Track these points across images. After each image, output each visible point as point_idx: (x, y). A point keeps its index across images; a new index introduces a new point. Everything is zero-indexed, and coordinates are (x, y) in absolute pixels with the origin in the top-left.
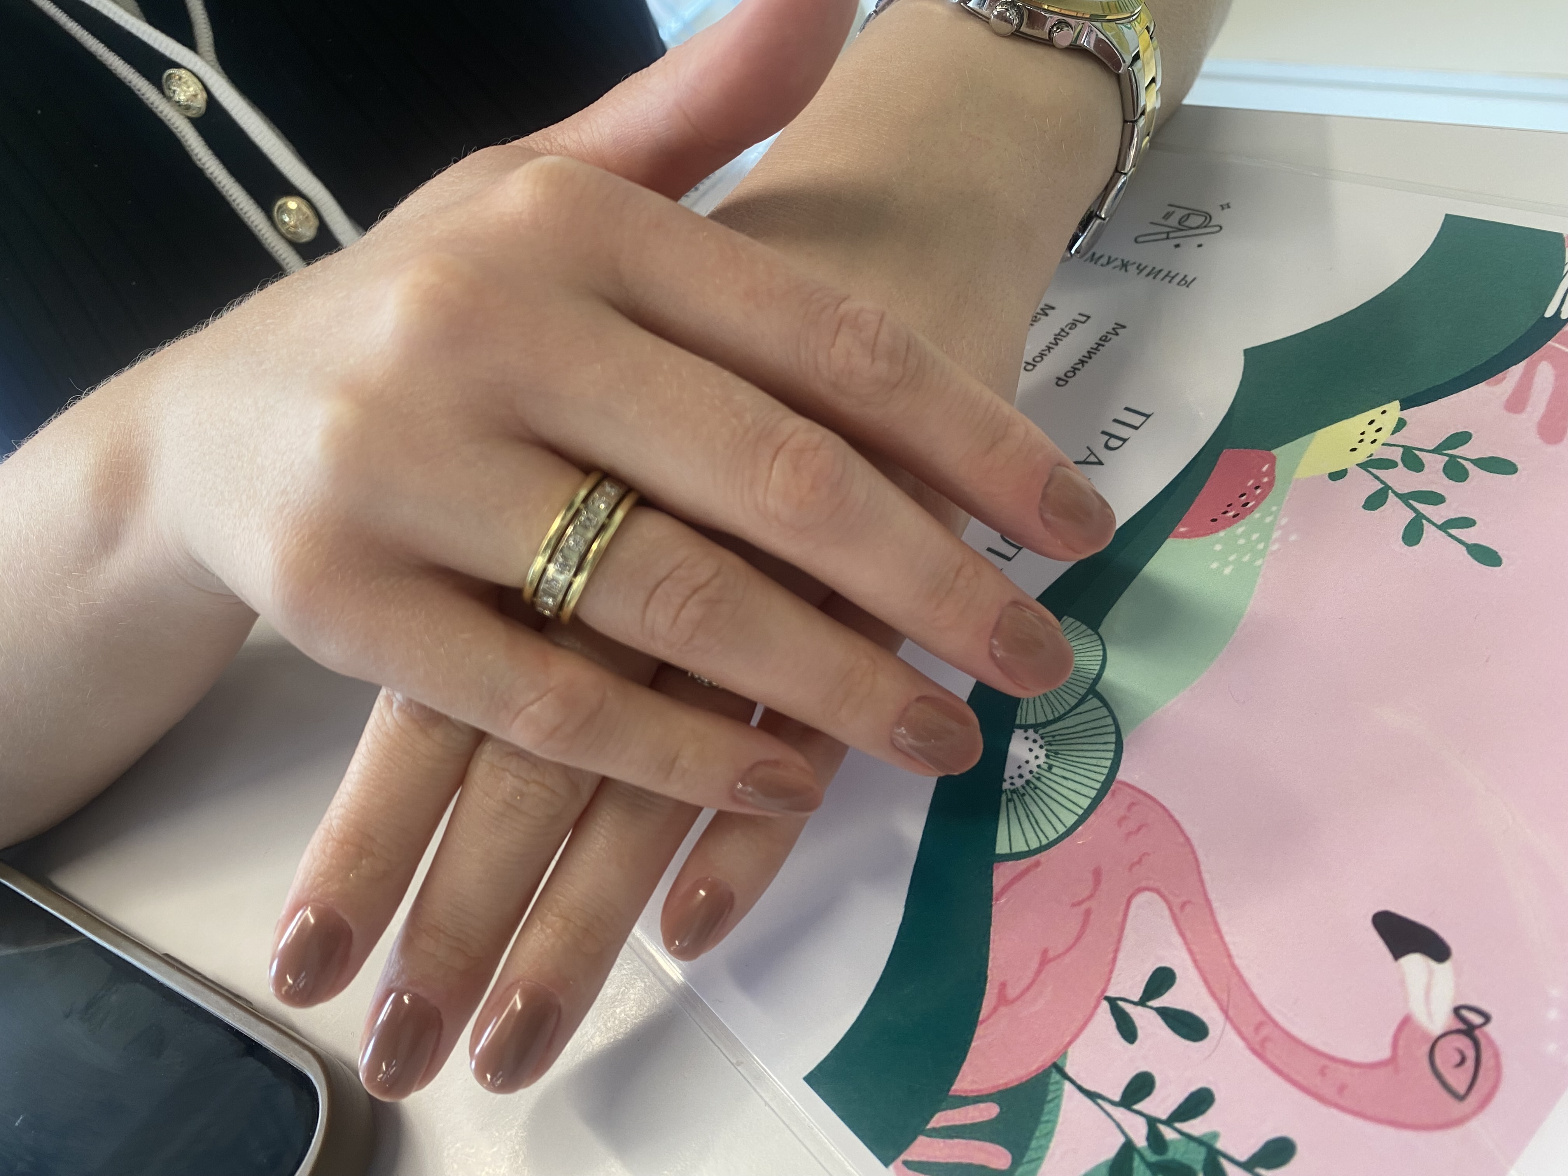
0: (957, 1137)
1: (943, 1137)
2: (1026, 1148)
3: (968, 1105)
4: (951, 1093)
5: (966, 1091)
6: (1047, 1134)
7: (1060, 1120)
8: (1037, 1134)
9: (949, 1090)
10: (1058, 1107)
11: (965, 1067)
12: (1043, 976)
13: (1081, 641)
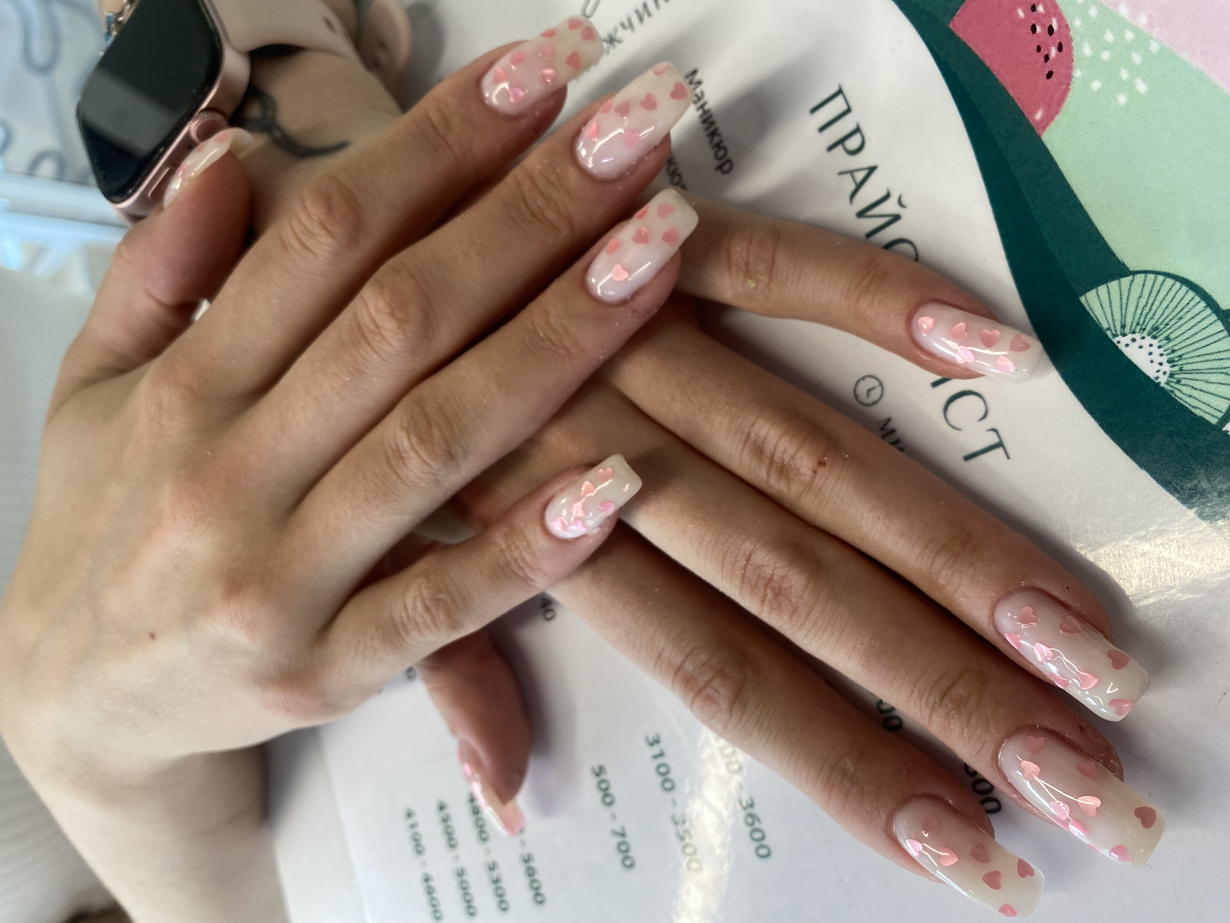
13: (1135, 294)
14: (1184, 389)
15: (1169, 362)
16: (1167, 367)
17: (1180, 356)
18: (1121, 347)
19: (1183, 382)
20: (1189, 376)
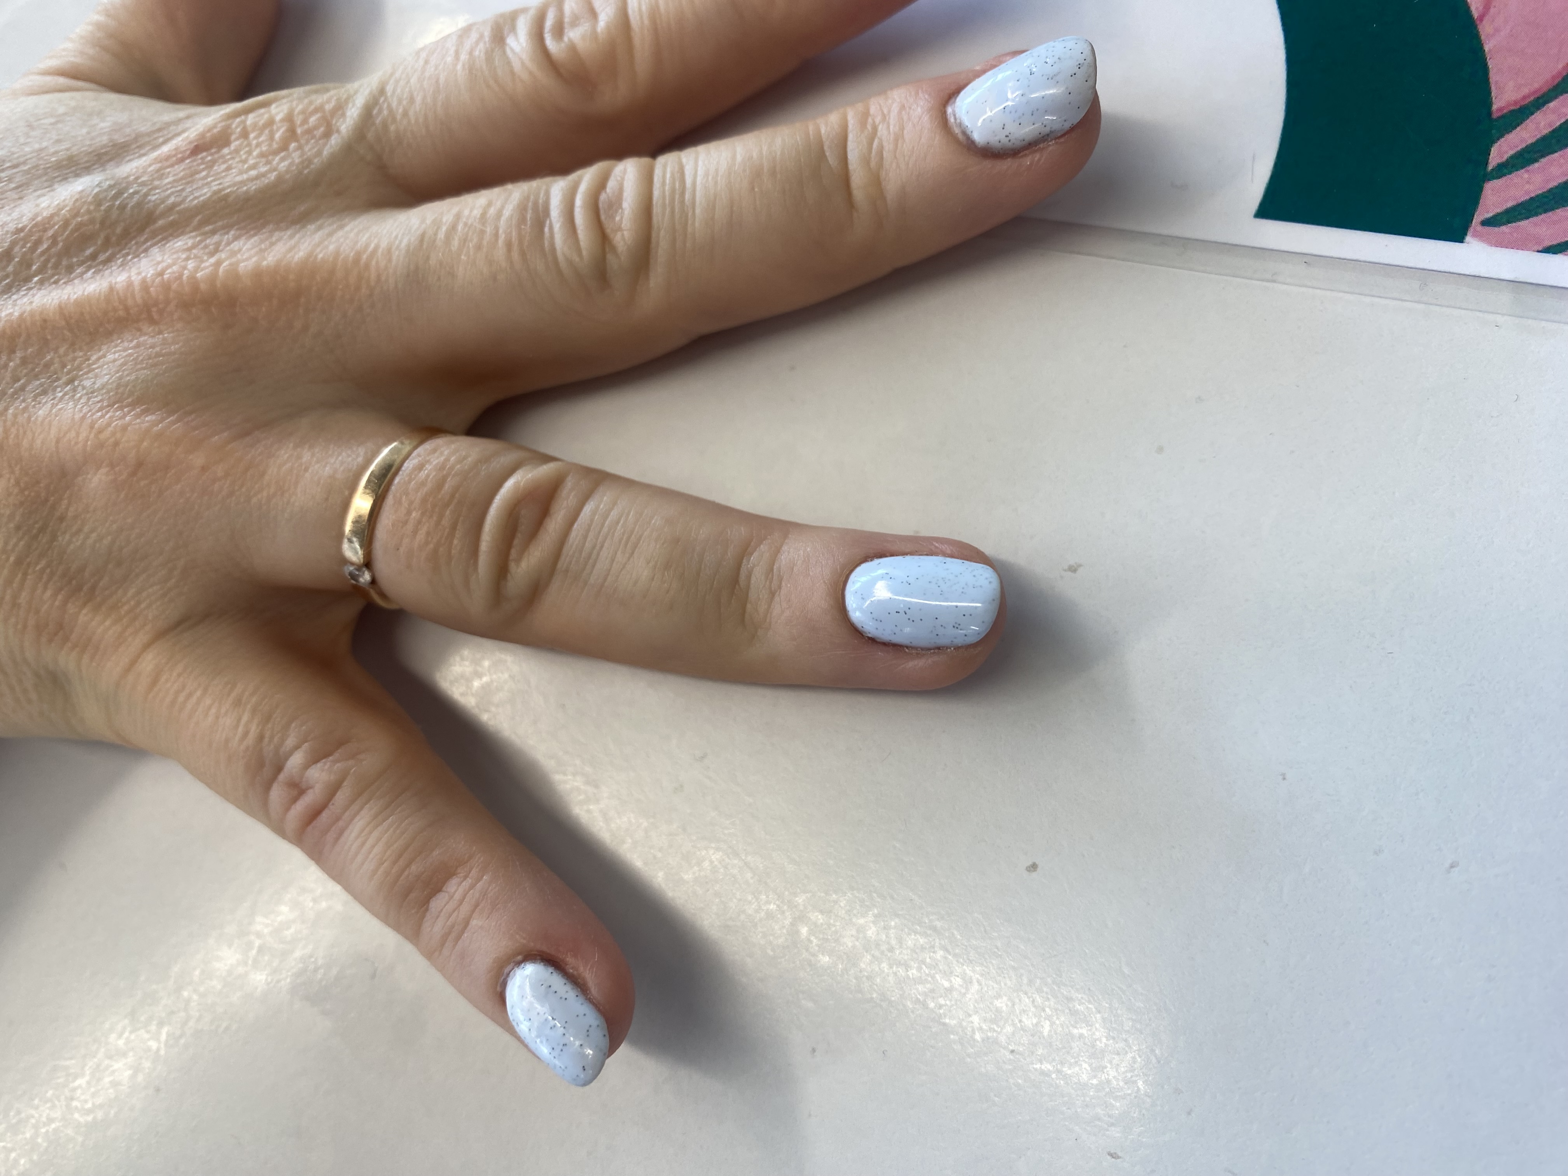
0: (1543, 156)
1: (1522, 168)
3: (1532, 114)
4: (1495, 116)
5: (1515, 103)
9: (1490, 113)
11: (1494, 77)
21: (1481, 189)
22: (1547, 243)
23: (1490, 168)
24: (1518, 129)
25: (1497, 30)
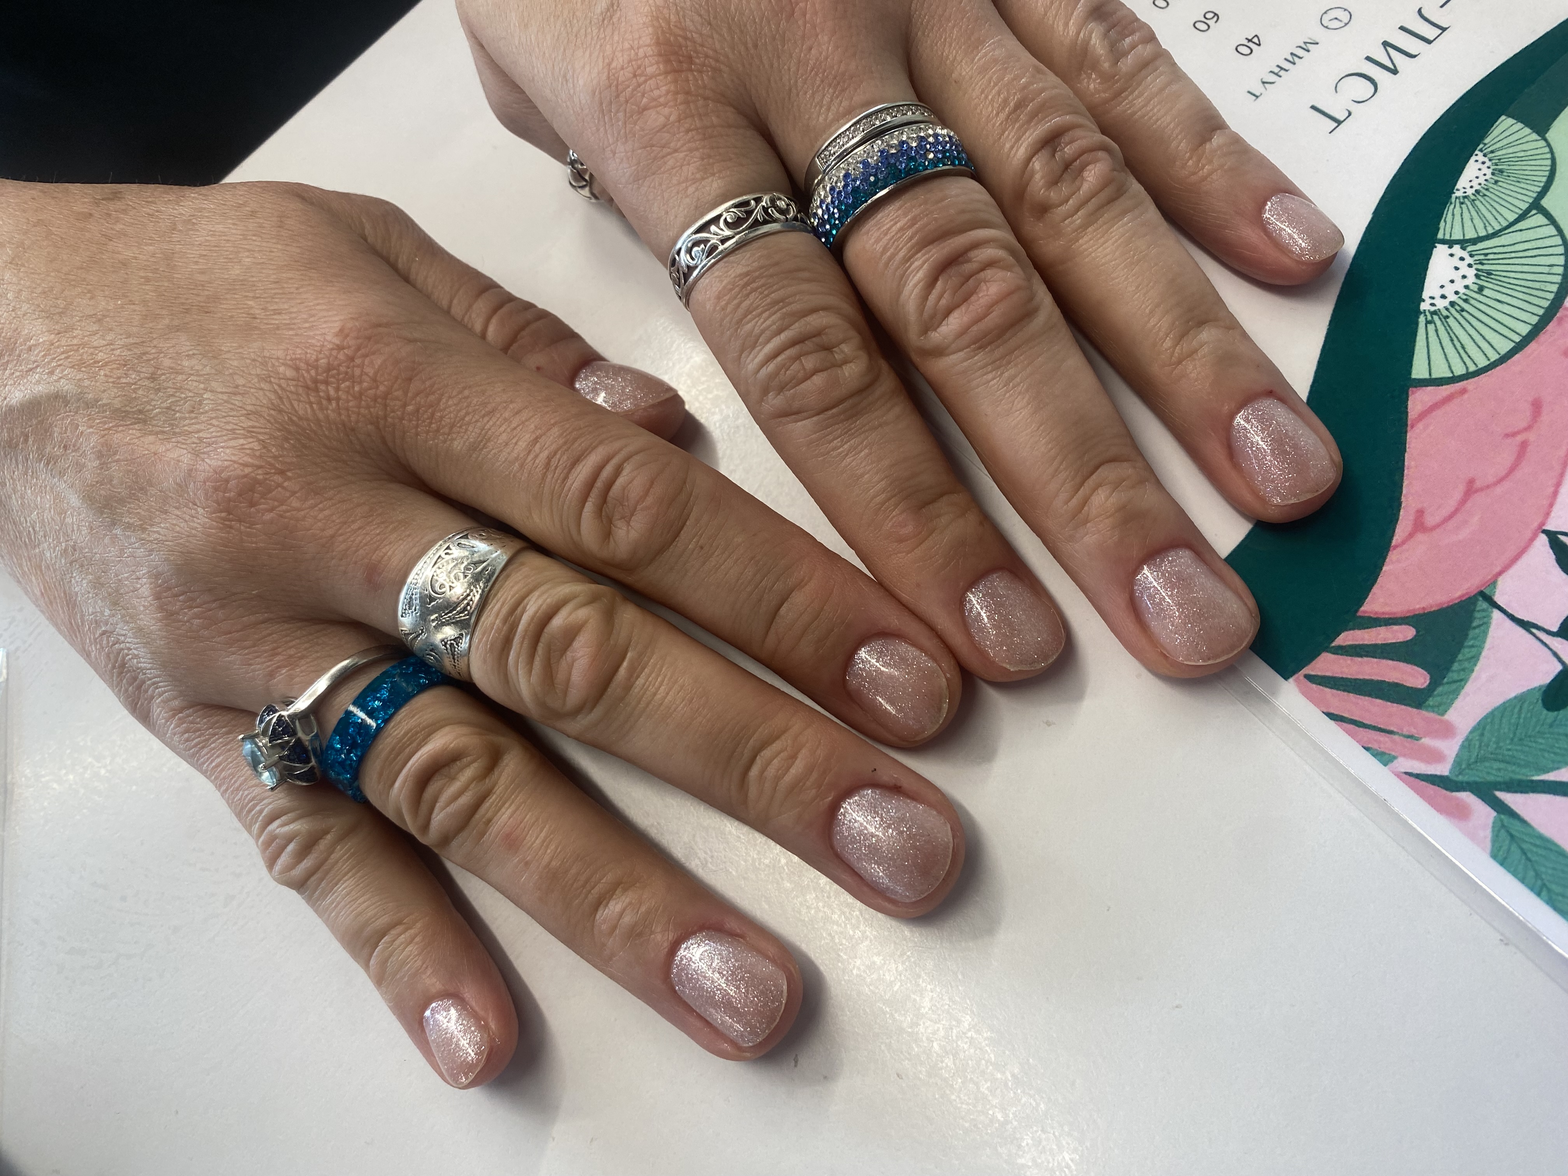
0: (1367, 656)
1: (1351, 656)
2: (1448, 669)
3: (1380, 626)
4: (1359, 614)
5: (1376, 613)
6: (1473, 657)
7: (1487, 645)
8: (1460, 657)
9: (1357, 611)
10: (1485, 633)
11: (1375, 589)
12: (1469, 504)
13: (1524, 147)
14: (1458, 209)
15: (1476, 191)
16: (1470, 192)
17: (1485, 195)
18: (1473, 158)
19: (1464, 206)
20: (1470, 207)
21: (1319, 655)
22: (1332, 711)
23: (1333, 645)
24: (1366, 630)
25: (1398, 561)
